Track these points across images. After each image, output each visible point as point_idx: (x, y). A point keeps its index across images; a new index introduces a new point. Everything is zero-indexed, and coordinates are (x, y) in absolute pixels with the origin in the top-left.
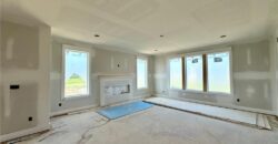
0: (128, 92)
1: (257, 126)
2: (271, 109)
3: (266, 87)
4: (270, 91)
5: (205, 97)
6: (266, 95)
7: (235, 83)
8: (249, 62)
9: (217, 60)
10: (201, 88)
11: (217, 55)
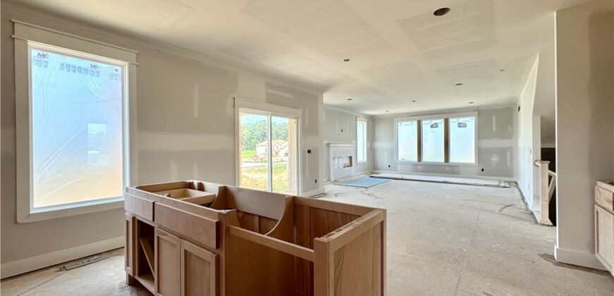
0: (351, 165)
1: (498, 186)
2: (512, 176)
3: (509, 154)
4: (512, 158)
5: (447, 168)
6: (508, 164)
7: (480, 152)
8: (494, 129)
9: (460, 125)
10: (442, 160)
11: (461, 120)
